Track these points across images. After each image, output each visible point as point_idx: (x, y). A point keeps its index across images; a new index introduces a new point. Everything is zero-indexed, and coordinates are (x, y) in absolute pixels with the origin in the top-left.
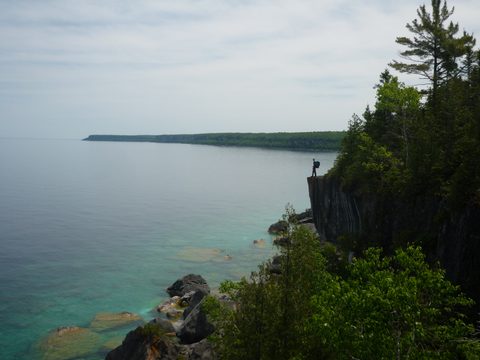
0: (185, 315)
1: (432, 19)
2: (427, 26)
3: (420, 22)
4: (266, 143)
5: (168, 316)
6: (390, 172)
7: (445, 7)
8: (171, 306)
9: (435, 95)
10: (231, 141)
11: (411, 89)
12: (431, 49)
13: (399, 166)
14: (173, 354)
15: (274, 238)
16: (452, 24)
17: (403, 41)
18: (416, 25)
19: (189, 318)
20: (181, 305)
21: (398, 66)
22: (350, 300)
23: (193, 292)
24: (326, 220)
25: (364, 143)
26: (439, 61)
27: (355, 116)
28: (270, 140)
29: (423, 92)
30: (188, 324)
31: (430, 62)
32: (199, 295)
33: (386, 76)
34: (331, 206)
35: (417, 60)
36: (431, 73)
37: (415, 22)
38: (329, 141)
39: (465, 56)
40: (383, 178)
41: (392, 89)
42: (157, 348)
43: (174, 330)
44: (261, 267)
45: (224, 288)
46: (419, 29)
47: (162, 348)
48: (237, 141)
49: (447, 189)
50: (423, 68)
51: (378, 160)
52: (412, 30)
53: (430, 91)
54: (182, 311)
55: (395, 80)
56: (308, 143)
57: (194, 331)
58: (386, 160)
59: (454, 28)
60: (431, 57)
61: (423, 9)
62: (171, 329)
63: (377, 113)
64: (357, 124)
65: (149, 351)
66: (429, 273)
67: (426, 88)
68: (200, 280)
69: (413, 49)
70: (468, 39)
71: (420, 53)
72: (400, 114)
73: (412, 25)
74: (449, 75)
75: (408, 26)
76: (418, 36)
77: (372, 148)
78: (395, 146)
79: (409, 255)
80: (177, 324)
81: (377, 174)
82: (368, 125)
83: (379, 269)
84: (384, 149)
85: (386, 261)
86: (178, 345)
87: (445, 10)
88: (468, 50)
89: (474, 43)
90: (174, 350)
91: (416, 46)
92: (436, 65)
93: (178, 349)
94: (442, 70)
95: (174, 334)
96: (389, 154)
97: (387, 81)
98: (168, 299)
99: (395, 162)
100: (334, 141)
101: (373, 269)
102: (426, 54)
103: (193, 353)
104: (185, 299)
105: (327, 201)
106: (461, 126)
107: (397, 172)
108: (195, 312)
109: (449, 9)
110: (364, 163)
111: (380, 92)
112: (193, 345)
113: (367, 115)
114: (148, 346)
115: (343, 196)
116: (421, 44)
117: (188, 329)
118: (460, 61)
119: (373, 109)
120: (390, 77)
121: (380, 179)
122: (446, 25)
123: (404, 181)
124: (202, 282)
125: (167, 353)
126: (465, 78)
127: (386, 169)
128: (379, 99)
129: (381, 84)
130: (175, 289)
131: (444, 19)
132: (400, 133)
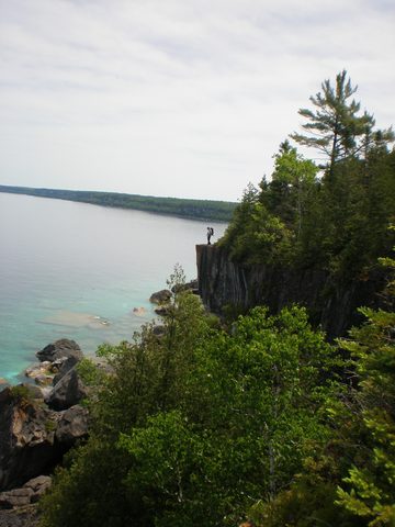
0: (55, 381)
1: (335, 95)
2: (330, 101)
3: (323, 96)
4: (155, 207)
5: (37, 381)
6: (282, 244)
7: (349, 84)
8: (41, 371)
9: (332, 171)
10: (117, 202)
11: (309, 162)
12: (332, 124)
13: (291, 239)
14: (41, 418)
15: (156, 307)
16: (354, 102)
17: (305, 113)
18: (319, 98)
19: (59, 384)
20: (51, 371)
21: (298, 138)
22: (234, 353)
23: (65, 358)
24: (212, 291)
25: (257, 213)
26: (338, 137)
27: (250, 185)
28: (158, 205)
29: (321, 167)
30: (58, 391)
31: (330, 138)
32: (72, 361)
33: (285, 146)
34: (218, 276)
35: (317, 134)
36: (330, 148)
37: (318, 95)
38: (221, 211)
39: (364, 135)
40: (274, 249)
41: (290, 160)
42: (25, 411)
43: (42, 397)
44: (144, 327)
45: (102, 352)
46: (322, 103)
47: (30, 411)
48: (123, 203)
49: (335, 265)
50: (322, 143)
51: (270, 231)
52: (315, 103)
53: (328, 167)
54: (52, 377)
55: (294, 151)
56: (198, 212)
57: (64, 398)
58: (278, 232)
59: (355, 107)
60: (331, 133)
61: (328, 84)
62: (39, 395)
63: (274, 184)
64: (251, 194)
65: (16, 414)
66: (311, 334)
67: (324, 163)
68: (73, 346)
69: (314, 122)
70: (367, 119)
71: (321, 127)
72: (296, 186)
73: (316, 98)
74: (347, 152)
75: (311, 99)
76: (320, 110)
77: (265, 218)
78: (289, 219)
79: (294, 315)
80: (46, 391)
81: (268, 245)
82: (262, 195)
83: (264, 328)
84: (277, 220)
85: (271, 320)
86: (47, 410)
87: (348, 88)
88: (367, 130)
89: (373, 123)
90: (43, 415)
91: (317, 119)
92: (335, 141)
93: (47, 414)
94: (341, 147)
95: (42, 400)
96: (281, 226)
97: (286, 152)
98: (38, 364)
99: (287, 234)
100: (227, 212)
101: (258, 327)
102: (327, 128)
103: (63, 419)
104: (56, 365)
105: (214, 271)
106: (353, 203)
107: (289, 245)
108: (67, 378)
109: (353, 87)
110: (256, 233)
111: (278, 162)
112: (63, 412)
113: (263, 185)
114: (15, 408)
115: (231, 266)
116: (322, 118)
117: (58, 396)
118: (359, 140)
119: (269, 180)
120: (290, 147)
121: (270, 250)
122: (348, 103)
123: (294, 254)
124: (75, 347)
125: (35, 417)
126: (362, 157)
127: (278, 240)
128: (277, 169)
129: (281, 154)
130: (46, 354)
131: (347, 96)
132: (294, 205)
